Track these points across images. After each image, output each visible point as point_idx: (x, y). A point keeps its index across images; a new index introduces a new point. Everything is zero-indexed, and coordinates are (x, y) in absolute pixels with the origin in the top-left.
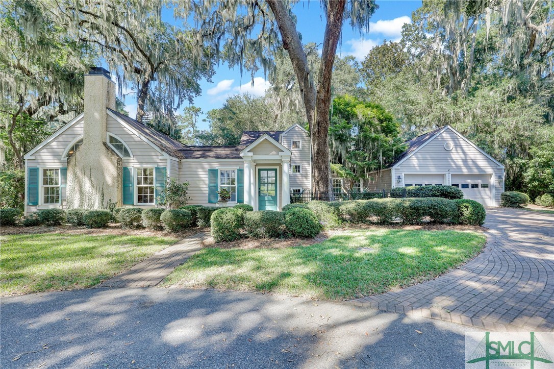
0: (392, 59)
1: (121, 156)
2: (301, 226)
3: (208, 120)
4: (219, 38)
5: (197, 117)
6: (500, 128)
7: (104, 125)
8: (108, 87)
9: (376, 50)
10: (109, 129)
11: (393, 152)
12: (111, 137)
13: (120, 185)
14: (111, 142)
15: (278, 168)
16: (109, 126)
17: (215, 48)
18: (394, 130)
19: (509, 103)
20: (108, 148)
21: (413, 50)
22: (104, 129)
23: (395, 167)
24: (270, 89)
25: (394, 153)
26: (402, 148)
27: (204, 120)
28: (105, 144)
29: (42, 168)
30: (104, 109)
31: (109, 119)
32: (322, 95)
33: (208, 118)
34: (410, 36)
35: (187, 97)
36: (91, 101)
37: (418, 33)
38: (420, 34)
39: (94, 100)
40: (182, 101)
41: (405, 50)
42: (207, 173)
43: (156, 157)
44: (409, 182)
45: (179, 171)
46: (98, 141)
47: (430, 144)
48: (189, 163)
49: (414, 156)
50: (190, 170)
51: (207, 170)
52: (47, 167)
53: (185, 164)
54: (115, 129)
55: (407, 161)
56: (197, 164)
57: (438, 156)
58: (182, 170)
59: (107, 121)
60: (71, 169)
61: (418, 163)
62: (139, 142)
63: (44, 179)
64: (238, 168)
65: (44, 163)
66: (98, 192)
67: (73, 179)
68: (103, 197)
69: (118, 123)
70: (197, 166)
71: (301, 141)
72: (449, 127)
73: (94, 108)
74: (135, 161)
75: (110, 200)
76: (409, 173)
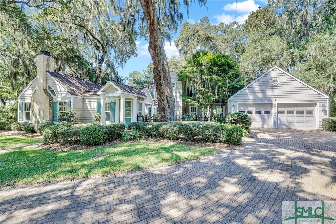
7: (45, 80)
8: (48, 60)
9: (252, 15)
10: (48, 82)
12: (49, 86)
13: (51, 112)
14: (49, 89)
15: (132, 101)
16: (48, 80)
20: (45, 92)
22: (45, 82)
23: (231, 98)
28: (44, 90)
29: (24, 102)
30: (45, 72)
39: (40, 68)
42: (96, 104)
43: (66, 96)
44: (242, 109)
45: (83, 104)
46: (42, 89)
47: (260, 81)
48: (88, 99)
49: (247, 90)
50: (88, 102)
51: (96, 102)
52: (26, 102)
53: (86, 99)
54: (50, 82)
55: (241, 94)
56: (92, 99)
57: (267, 90)
58: (85, 103)
59: (47, 78)
60: (32, 103)
61: (249, 95)
62: (60, 88)
63: (25, 108)
64: (111, 101)
65: (24, 100)
66: (42, 114)
67: (32, 108)
68: (43, 117)
69: (51, 79)
70: (92, 101)
71: (176, 82)
72: (276, 67)
73: (40, 71)
74: (58, 98)
75: (46, 119)
76: (242, 103)
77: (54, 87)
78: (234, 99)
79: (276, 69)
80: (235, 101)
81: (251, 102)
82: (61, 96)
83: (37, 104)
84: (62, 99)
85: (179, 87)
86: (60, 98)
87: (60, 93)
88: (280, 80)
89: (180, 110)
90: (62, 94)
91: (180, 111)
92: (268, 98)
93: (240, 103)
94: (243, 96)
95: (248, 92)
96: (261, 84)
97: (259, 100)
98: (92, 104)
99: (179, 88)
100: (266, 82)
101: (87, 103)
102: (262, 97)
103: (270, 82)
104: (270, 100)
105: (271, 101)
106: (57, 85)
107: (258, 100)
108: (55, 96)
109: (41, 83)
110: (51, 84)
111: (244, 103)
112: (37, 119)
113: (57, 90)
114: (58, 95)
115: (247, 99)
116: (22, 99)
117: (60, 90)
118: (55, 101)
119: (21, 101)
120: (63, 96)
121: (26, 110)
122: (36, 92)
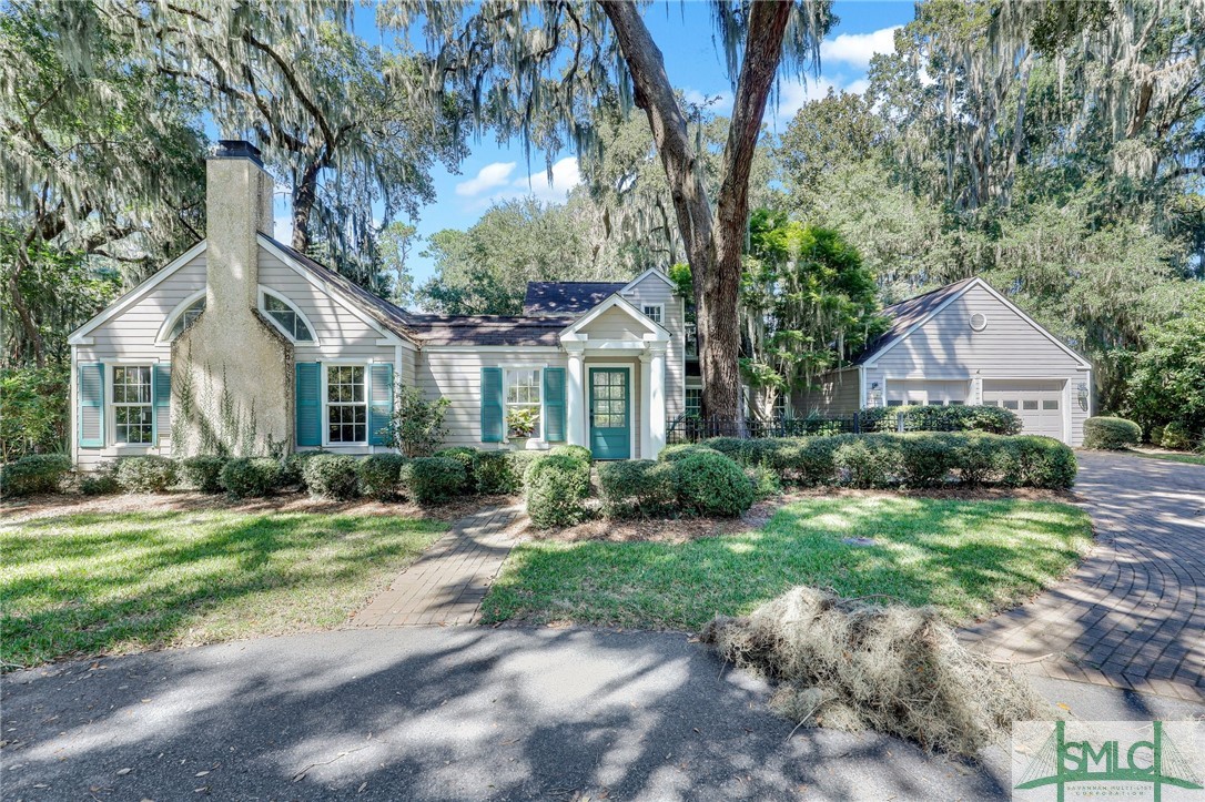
0: (847, 130)
1: (291, 338)
2: (718, 494)
3: (432, 253)
4: (479, 78)
5: (408, 247)
6: (1083, 284)
7: (254, 268)
8: (259, 186)
9: (813, 109)
10: (262, 279)
11: (864, 332)
12: (268, 298)
13: (290, 405)
14: (267, 308)
15: (631, 366)
16: (262, 272)
17: (470, 98)
18: (867, 285)
19: (1100, 230)
20: (262, 321)
21: (894, 113)
22: (253, 279)
23: (868, 364)
24: (578, 188)
25: (866, 335)
26: (882, 323)
27: (422, 255)
28: (255, 312)
29: (110, 363)
30: (253, 234)
31: (263, 256)
32: (730, 211)
33: (431, 249)
34: (887, 82)
35: (405, 205)
36: (222, 216)
37: (905, 76)
38: (908, 79)
39: (231, 215)
40: (392, 214)
41: (875, 110)
42: (479, 376)
43: (370, 342)
44: (895, 395)
45: (417, 373)
46: (240, 306)
47: (941, 317)
48: (437, 355)
49: (908, 341)
50: (439, 369)
51: (479, 369)
52: (121, 361)
53: (431, 356)
54: (279, 279)
55: (892, 352)
56: (455, 356)
57: (957, 342)
58: (421, 369)
59: (258, 260)
60: (179, 366)
61: (914, 356)
62: (333, 307)
63: (115, 388)
64: (546, 366)
65: (114, 354)
66: (242, 417)
67: (184, 390)
68: (254, 428)
69: (283, 265)
70: (455, 362)
71: (662, 305)
72: (978, 280)
73: (231, 231)
74: (323, 350)
75: (270, 436)
76: (896, 377)
77: (302, 303)
78: (876, 366)
79: (978, 287)
80: (877, 371)
81: (918, 374)
82: (338, 342)
83: (210, 370)
84: (342, 354)
85: (673, 320)
86: (336, 350)
87: (334, 326)
88: (989, 317)
89: (677, 398)
90: (345, 334)
91: (678, 402)
92: (960, 366)
93: (890, 377)
94: (898, 356)
95: (910, 347)
96: (944, 327)
97: (938, 371)
98: (454, 376)
99: (675, 324)
100: (955, 322)
101: (432, 369)
102: (947, 361)
103: (966, 322)
104: (964, 371)
105: (968, 374)
106: (317, 295)
107: (934, 371)
108: (310, 338)
109: (237, 281)
110: (281, 287)
111: (901, 378)
112: (214, 439)
113: (320, 315)
114: (325, 334)
115: (907, 366)
116: (99, 348)
117: (336, 315)
118: (308, 359)
119: (92, 356)
120: (349, 341)
121: (117, 397)
122: (205, 317)
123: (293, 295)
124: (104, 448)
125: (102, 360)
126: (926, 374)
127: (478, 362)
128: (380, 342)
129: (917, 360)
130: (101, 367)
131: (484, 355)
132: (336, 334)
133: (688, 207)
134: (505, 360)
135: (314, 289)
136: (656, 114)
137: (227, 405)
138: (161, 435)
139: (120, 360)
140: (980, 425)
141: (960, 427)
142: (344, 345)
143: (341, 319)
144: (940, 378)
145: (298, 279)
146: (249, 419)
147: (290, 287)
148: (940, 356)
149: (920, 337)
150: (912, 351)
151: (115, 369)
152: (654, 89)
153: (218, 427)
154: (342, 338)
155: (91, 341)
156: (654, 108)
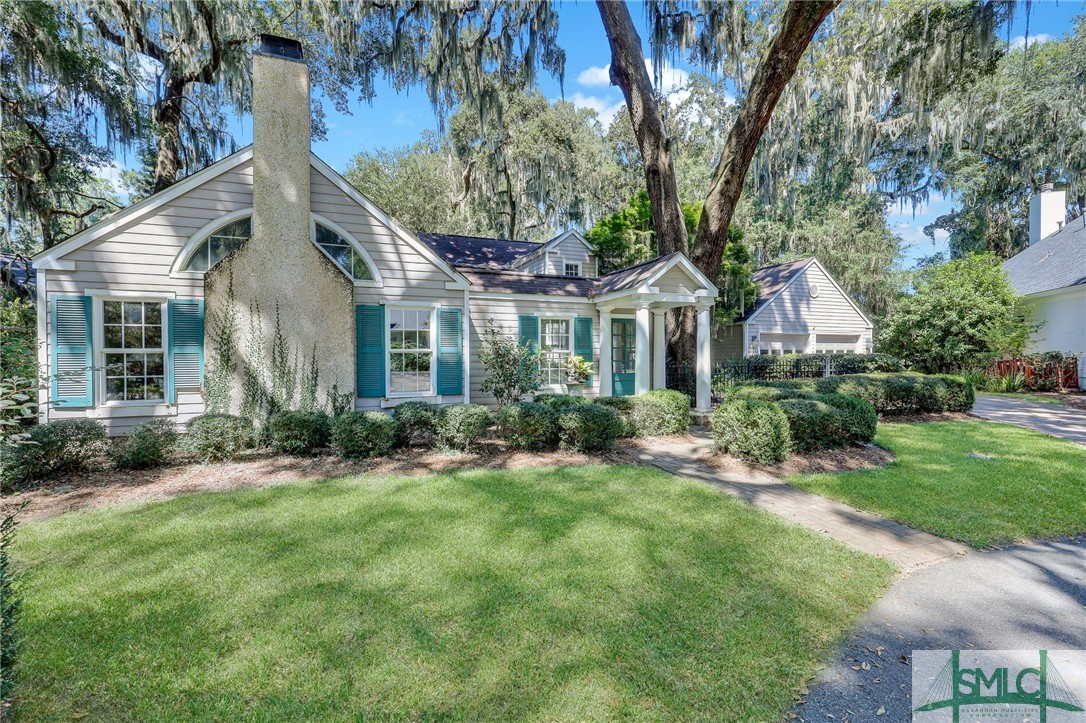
7: (308, 193)
10: (317, 207)
12: (320, 228)
14: (319, 239)
16: (317, 198)
22: (307, 205)
23: (750, 321)
29: (99, 296)
42: (515, 324)
43: (438, 285)
44: (765, 346)
46: (298, 236)
47: (792, 287)
49: (773, 304)
50: (477, 316)
51: (516, 317)
52: (117, 293)
53: (469, 302)
54: (336, 209)
55: (764, 312)
57: (801, 305)
59: (313, 183)
60: (216, 304)
61: (777, 316)
62: (395, 245)
63: (107, 330)
64: (576, 315)
65: (104, 284)
66: (300, 366)
67: (224, 333)
68: (315, 379)
69: (339, 192)
70: (491, 309)
71: (580, 264)
72: (815, 260)
73: (285, 145)
74: (386, 291)
75: (335, 387)
76: (766, 332)
77: (360, 237)
78: (755, 322)
79: (814, 265)
80: (755, 326)
81: (778, 330)
82: (401, 283)
83: (256, 307)
84: (405, 297)
86: (398, 291)
87: (396, 265)
88: (820, 288)
90: (409, 275)
92: (803, 324)
93: (762, 332)
94: (767, 315)
95: (774, 308)
96: (794, 294)
97: (790, 327)
100: (800, 291)
101: (472, 316)
102: (795, 320)
103: (807, 291)
104: (805, 328)
105: (808, 330)
106: (379, 229)
107: (787, 327)
108: (371, 278)
109: (290, 205)
110: (337, 217)
111: (769, 332)
112: (264, 393)
113: (380, 252)
114: (387, 274)
115: (772, 324)
116: (81, 276)
117: (398, 253)
118: (370, 301)
119: (69, 286)
120: (414, 283)
121: (111, 342)
122: (251, 245)
123: (352, 228)
124: (93, 408)
125: (88, 292)
126: (783, 329)
127: (513, 310)
128: (449, 286)
129: (778, 318)
130: (86, 302)
131: (520, 304)
132: (399, 274)
133: (662, 180)
134: (538, 309)
135: (374, 222)
136: (635, 94)
137: (281, 352)
138: (179, 390)
139: (114, 293)
140: (880, 368)
141: (865, 369)
142: (408, 286)
143: (406, 258)
144: (791, 333)
145: (359, 210)
146: (308, 368)
147: (346, 218)
148: (791, 316)
149: (780, 302)
150: (776, 312)
151: (106, 303)
152: (636, 71)
153: (266, 378)
154: (406, 279)
155: (71, 266)
156: (634, 87)
